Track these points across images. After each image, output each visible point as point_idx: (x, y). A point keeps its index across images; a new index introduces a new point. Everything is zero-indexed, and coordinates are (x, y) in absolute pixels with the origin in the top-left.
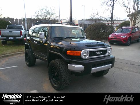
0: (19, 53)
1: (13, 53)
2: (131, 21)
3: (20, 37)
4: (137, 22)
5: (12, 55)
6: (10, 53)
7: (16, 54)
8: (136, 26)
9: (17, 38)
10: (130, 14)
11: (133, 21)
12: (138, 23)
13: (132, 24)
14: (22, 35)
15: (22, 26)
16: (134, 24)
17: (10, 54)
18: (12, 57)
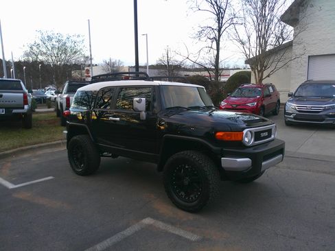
0: (30, 147)
1: (13, 148)
2: (255, 72)
3: (23, 108)
4: (266, 73)
5: (14, 153)
6: (7, 150)
7: (23, 151)
8: (264, 82)
9: (14, 111)
10: (251, 56)
11: (259, 72)
12: (268, 76)
13: (256, 78)
14: (27, 104)
15: (20, 81)
16: (261, 79)
17: (9, 152)
18: (14, 158)
